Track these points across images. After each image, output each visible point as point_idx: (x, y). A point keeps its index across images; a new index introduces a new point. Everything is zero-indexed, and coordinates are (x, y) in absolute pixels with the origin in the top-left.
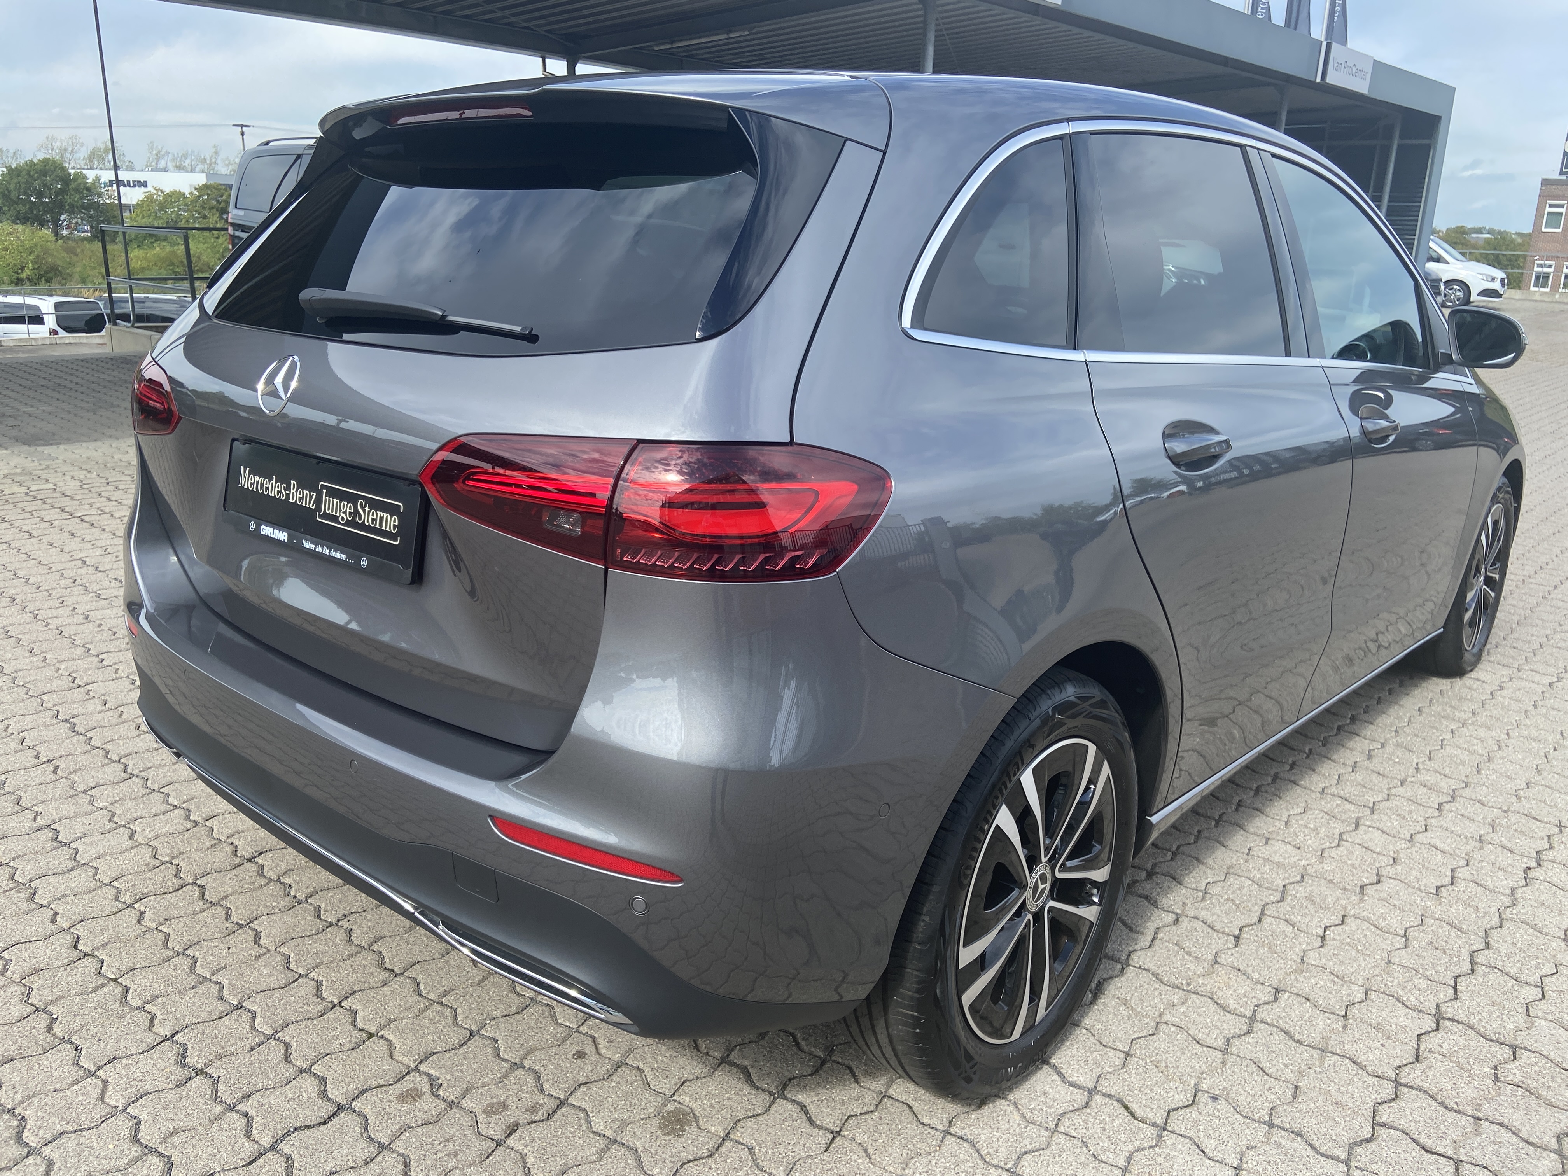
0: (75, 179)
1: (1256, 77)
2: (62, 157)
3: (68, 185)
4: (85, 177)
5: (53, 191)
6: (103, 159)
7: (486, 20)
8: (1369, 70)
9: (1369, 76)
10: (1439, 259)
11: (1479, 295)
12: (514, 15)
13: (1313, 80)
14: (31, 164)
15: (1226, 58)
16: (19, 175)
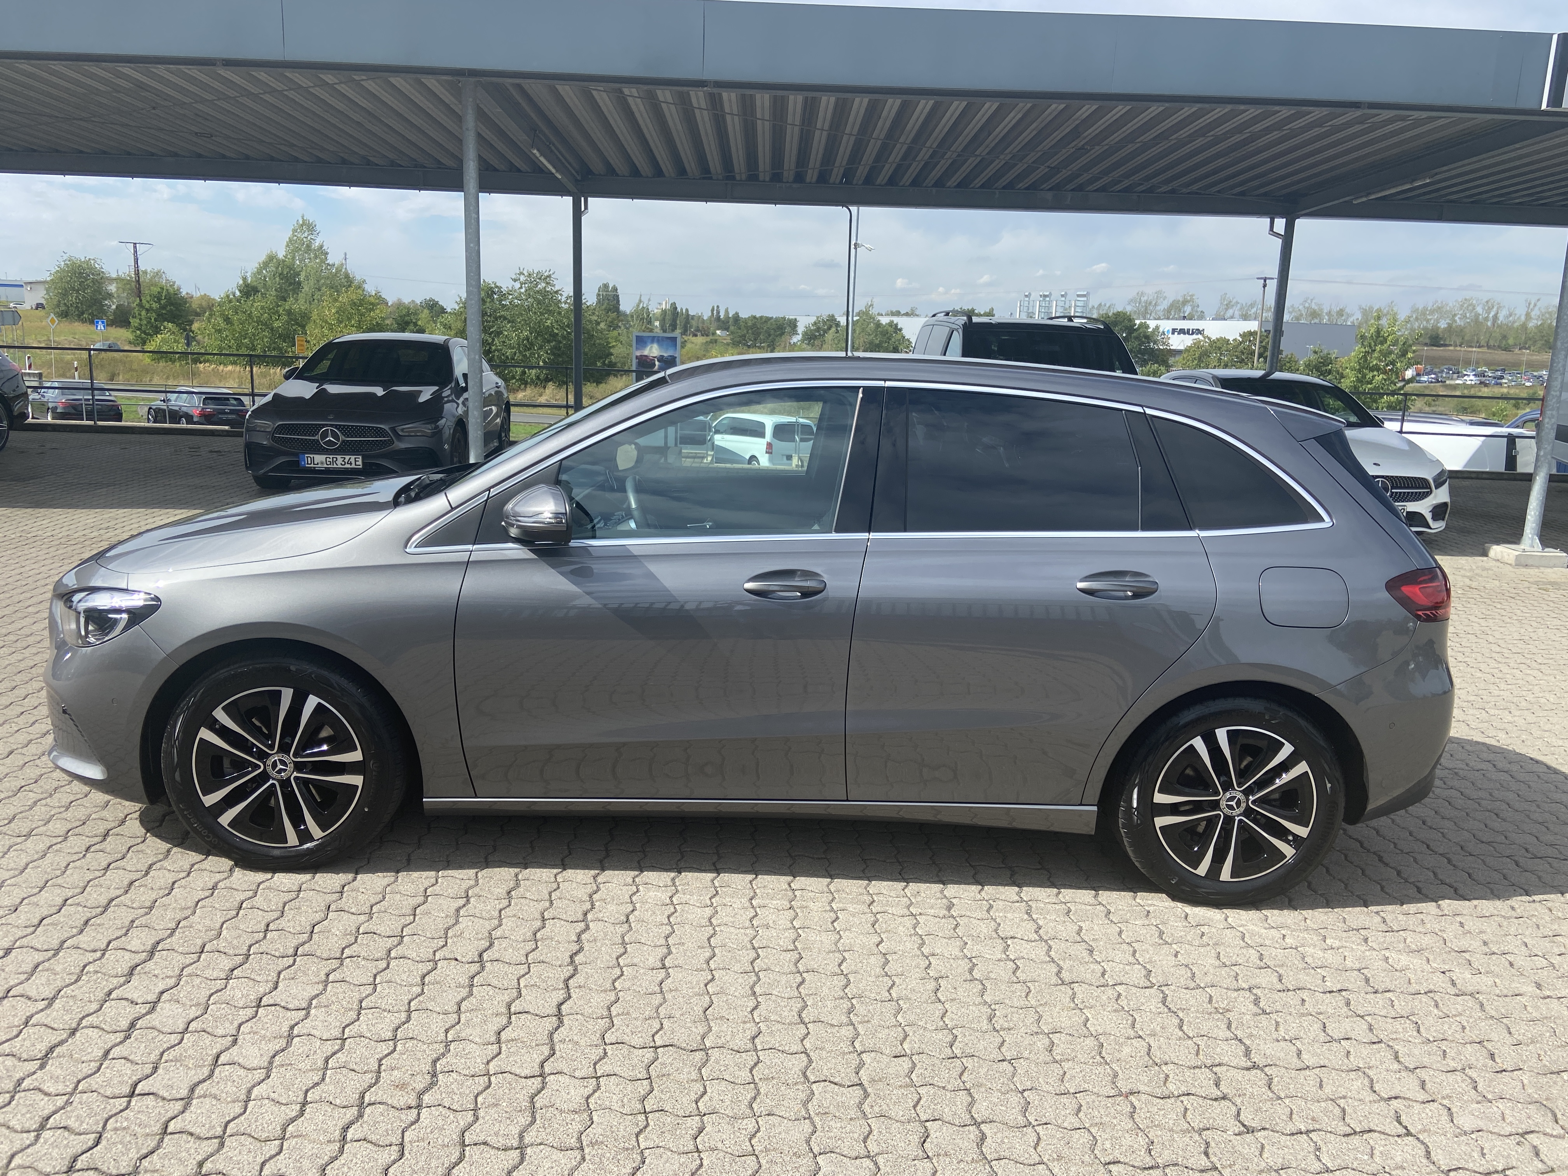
0: (1138, 329)
3: (1131, 334)
4: (1148, 327)
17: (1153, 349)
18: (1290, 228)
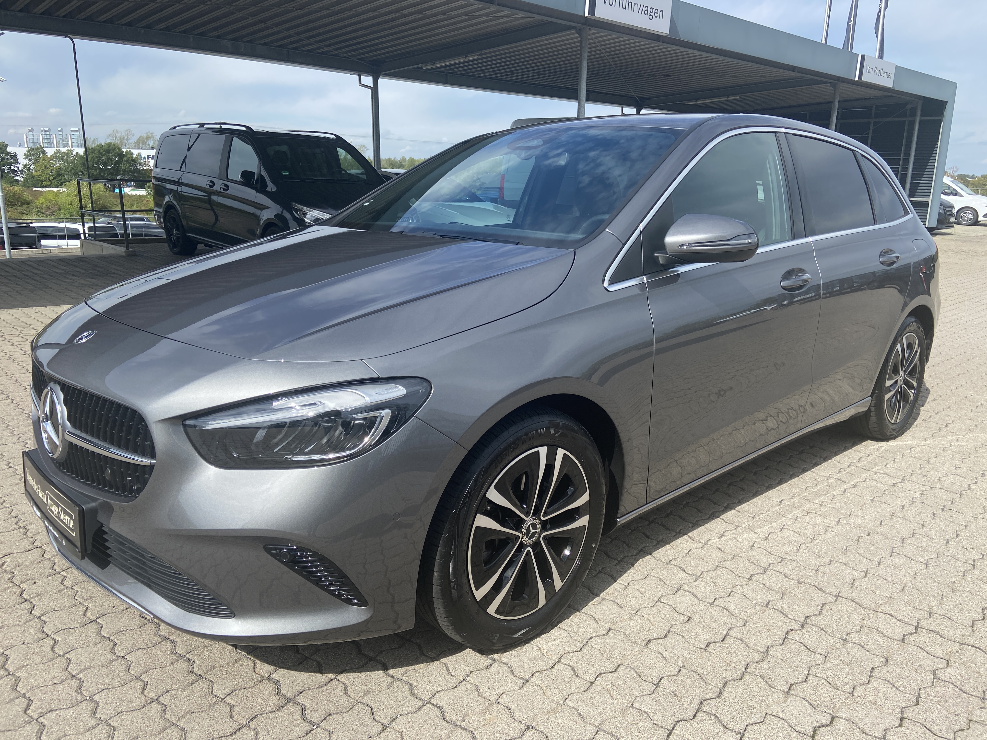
0: (126, 155)
1: (815, 78)
2: (121, 142)
3: (122, 158)
4: (132, 154)
5: (113, 162)
6: (146, 143)
7: (319, 53)
8: (893, 71)
9: (892, 76)
10: (956, 194)
11: (983, 217)
12: (337, 49)
13: (853, 79)
14: (101, 146)
15: (795, 67)
16: (93, 153)
17: (139, 169)
18: (375, 82)
